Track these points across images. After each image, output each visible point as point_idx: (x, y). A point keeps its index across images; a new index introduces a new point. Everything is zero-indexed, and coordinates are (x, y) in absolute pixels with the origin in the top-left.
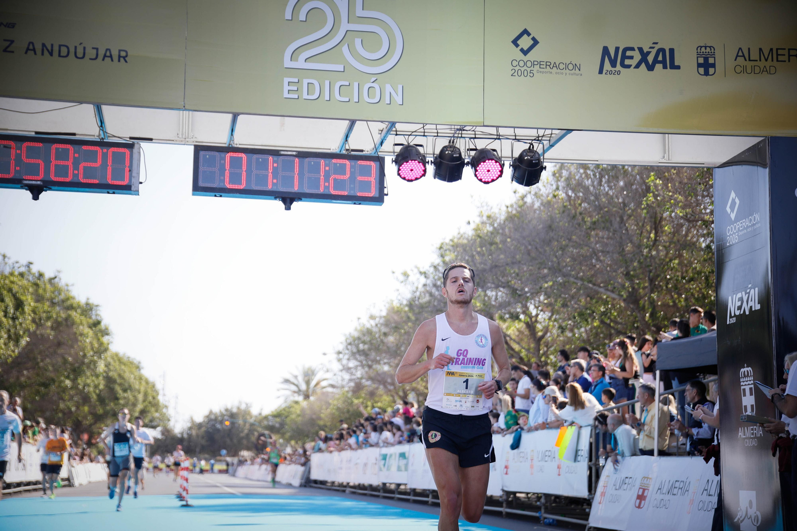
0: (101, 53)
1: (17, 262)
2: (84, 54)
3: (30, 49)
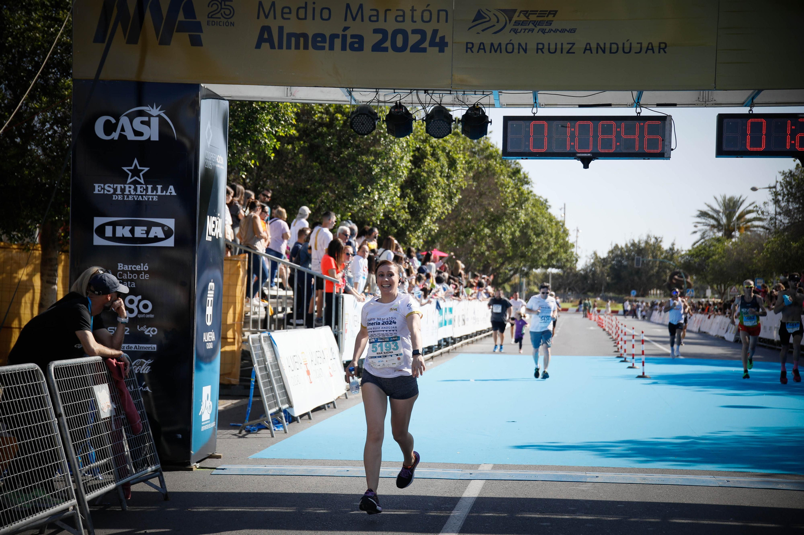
2: (631, 48)
3: (588, 49)
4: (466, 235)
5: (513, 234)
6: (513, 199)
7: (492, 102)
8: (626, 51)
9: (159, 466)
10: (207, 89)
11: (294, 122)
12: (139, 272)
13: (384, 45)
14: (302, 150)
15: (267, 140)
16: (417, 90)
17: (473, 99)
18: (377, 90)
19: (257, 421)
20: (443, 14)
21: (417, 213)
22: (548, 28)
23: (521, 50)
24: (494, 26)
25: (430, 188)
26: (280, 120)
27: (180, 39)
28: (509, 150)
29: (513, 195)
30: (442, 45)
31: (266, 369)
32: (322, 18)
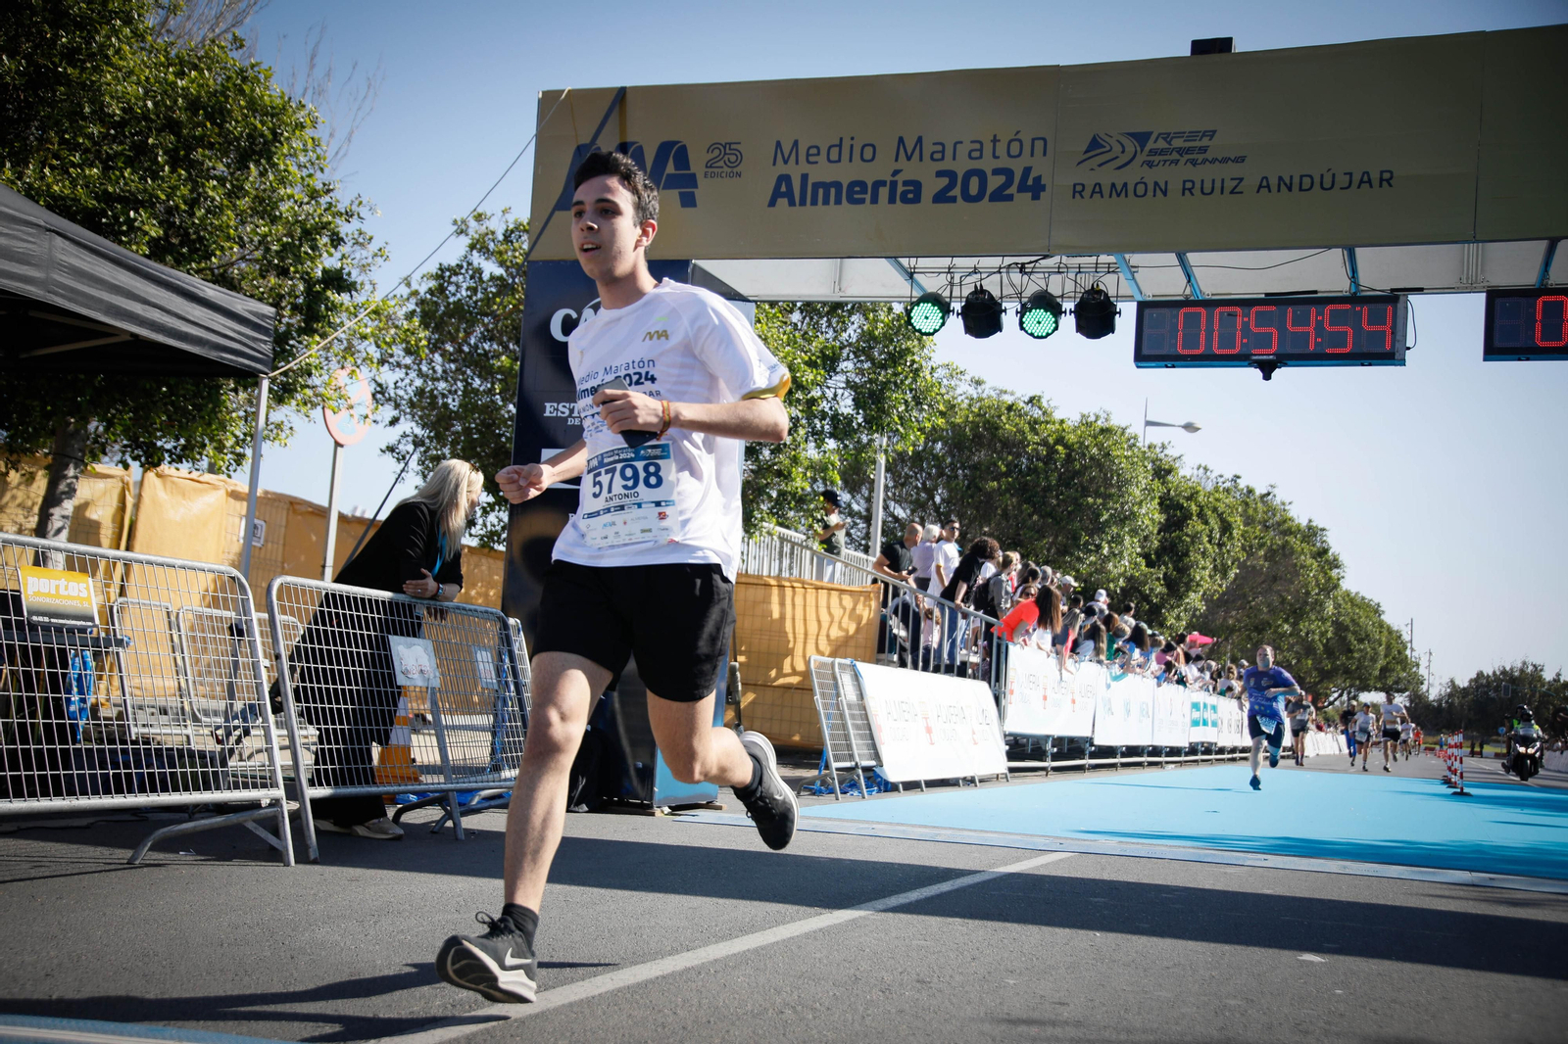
0: (1356, 178)
1: (1221, 476)
2: (1333, 182)
3: (1264, 185)
8: (1325, 186)
10: (705, 269)
13: (951, 194)
20: (1039, 144)
21: (1177, 586)
23: (1158, 191)
24: (1117, 157)
26: (921, 403)
28: (1145, 352)
29: (1317, 581)
30: (1036, 189)
32: (862, 159)
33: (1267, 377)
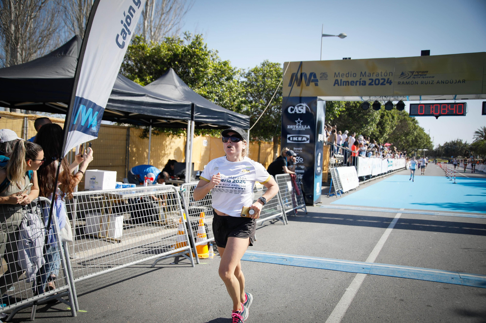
0: (458, 81)
4: (397, 139)
5: (412, 138)
6: (413, 128)
7: (406, 99)
8: (451, 83)
9: (305, 204)
10: (319, 98)
11: (344, 106)
12: (299, 150)
13: (372, 83)
14: (347, 114)
15: (336, 112)
16: (382, 96)
17: (400, 98)
18: (370, 96)
19: (333, 193)
20: (391, 74)
21: (382, 133)
22: (425, 76)
23: (416, 83)
24: (407, 76)
25: (386, 125)
26: (340, 106)
27: (312, 84)
28: (412, 114)
29: (412, 127)
30: (390, 83)
31: (335, 178)
32: (353, 76)
33: (437, 118)
